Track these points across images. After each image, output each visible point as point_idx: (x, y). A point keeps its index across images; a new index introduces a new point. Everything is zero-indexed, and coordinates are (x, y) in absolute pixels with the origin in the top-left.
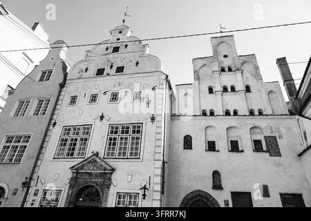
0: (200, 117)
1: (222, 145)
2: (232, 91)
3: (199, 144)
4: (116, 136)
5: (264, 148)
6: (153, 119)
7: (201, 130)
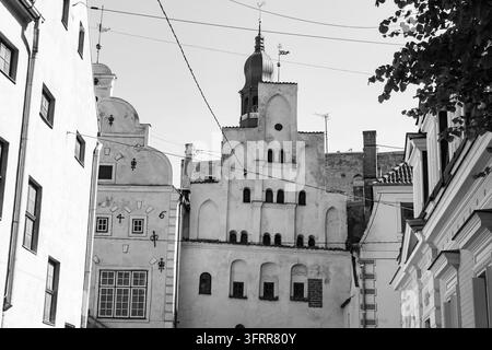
0: (226, 245)
1: (252, 289)
2: (278, 202)
3: (221, 286)
4: (111, 287)
5: (306, 295)
6: (161, 265)
7: (226, 265)
